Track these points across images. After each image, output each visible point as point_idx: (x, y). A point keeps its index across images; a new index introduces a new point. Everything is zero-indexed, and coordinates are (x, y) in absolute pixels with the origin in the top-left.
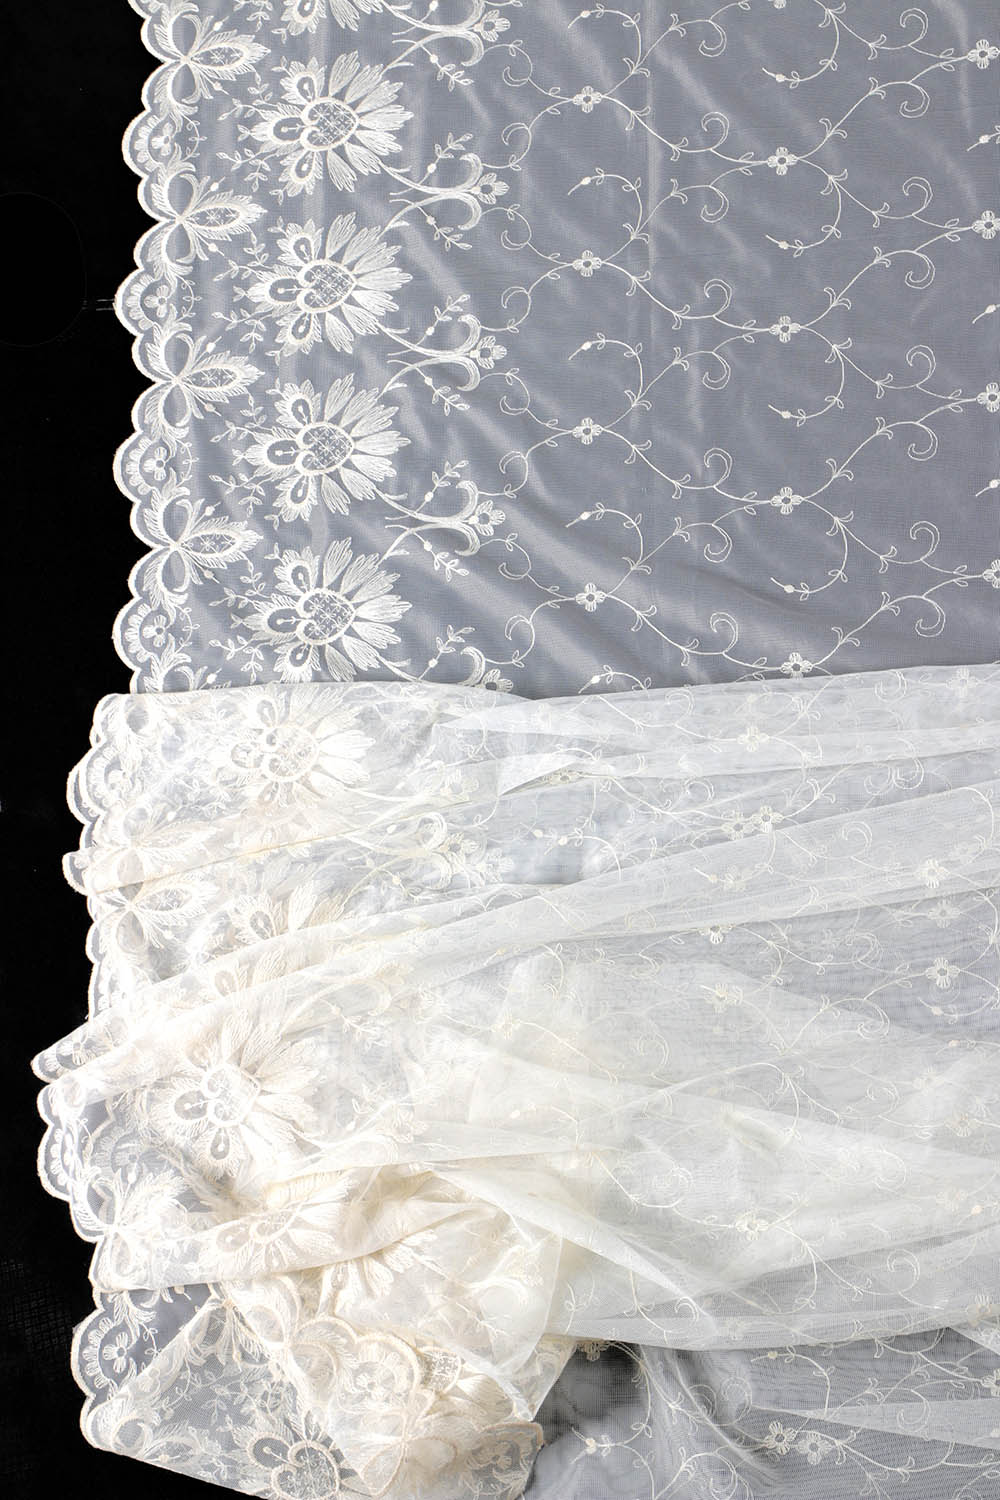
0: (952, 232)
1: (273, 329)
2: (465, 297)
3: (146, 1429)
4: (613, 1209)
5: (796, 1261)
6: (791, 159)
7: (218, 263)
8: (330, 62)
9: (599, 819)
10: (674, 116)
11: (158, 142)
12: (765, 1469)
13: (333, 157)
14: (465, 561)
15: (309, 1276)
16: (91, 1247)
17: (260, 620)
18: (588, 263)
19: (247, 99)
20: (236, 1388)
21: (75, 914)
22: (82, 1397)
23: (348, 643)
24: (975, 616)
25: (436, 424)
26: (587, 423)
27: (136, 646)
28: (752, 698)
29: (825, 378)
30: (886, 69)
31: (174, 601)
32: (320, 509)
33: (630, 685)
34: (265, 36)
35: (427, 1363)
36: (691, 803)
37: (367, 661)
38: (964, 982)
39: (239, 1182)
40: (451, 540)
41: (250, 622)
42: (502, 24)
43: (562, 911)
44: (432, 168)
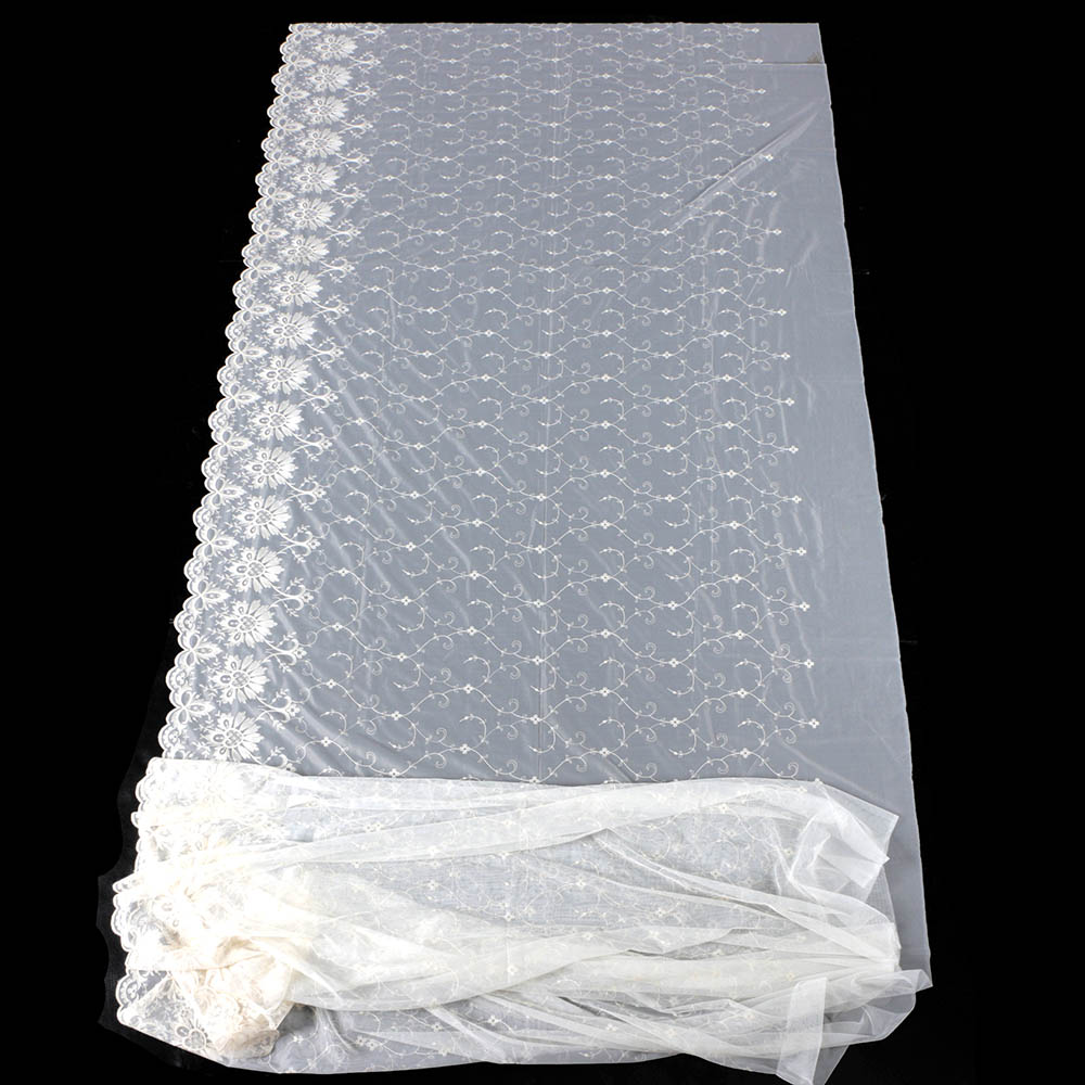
0: (460, 632)
1: (227, 636)
2: (294, 633)
3: (140, 1019)
4: (311, 958)
5: (373, 982)
6: (409, 601)
7: (211, 611)
8: (258, 549)
9: (321, 820)
10: (372, 581)
11: (197, 569)
12: (354, 1051)
13: (255, 581)
14: (284, 724)
15: (203, 972)
16: (127, 953)
17: (210, 737)
18: (338, 627)
19: (229, 558)
20: (173, 1008)
21: (133, 834)
22: (118, 1006)
23: (240, 748)
24: (456, 763)
25: (279, 675)
26: (331, 681)
27: (166, 741)
28: (378, 783)
29: (414, 675)
30: (443, 575)
31: (181, 727)
32: (236, 700)
33: (335, 775)
34: (238, 538)
35: (241, 1006)
36: (353, 818)
37: (246, 756)
38: (440, 889)
39: (182, 935)
40: (280, 716)
41: (206, 737)
42: (318, 544)
43: (305, 852)
44: (288, 588)
